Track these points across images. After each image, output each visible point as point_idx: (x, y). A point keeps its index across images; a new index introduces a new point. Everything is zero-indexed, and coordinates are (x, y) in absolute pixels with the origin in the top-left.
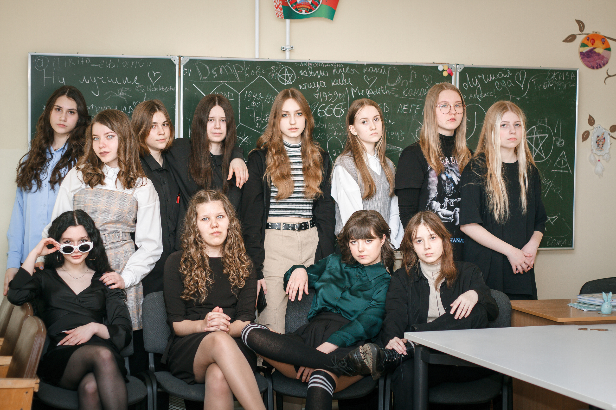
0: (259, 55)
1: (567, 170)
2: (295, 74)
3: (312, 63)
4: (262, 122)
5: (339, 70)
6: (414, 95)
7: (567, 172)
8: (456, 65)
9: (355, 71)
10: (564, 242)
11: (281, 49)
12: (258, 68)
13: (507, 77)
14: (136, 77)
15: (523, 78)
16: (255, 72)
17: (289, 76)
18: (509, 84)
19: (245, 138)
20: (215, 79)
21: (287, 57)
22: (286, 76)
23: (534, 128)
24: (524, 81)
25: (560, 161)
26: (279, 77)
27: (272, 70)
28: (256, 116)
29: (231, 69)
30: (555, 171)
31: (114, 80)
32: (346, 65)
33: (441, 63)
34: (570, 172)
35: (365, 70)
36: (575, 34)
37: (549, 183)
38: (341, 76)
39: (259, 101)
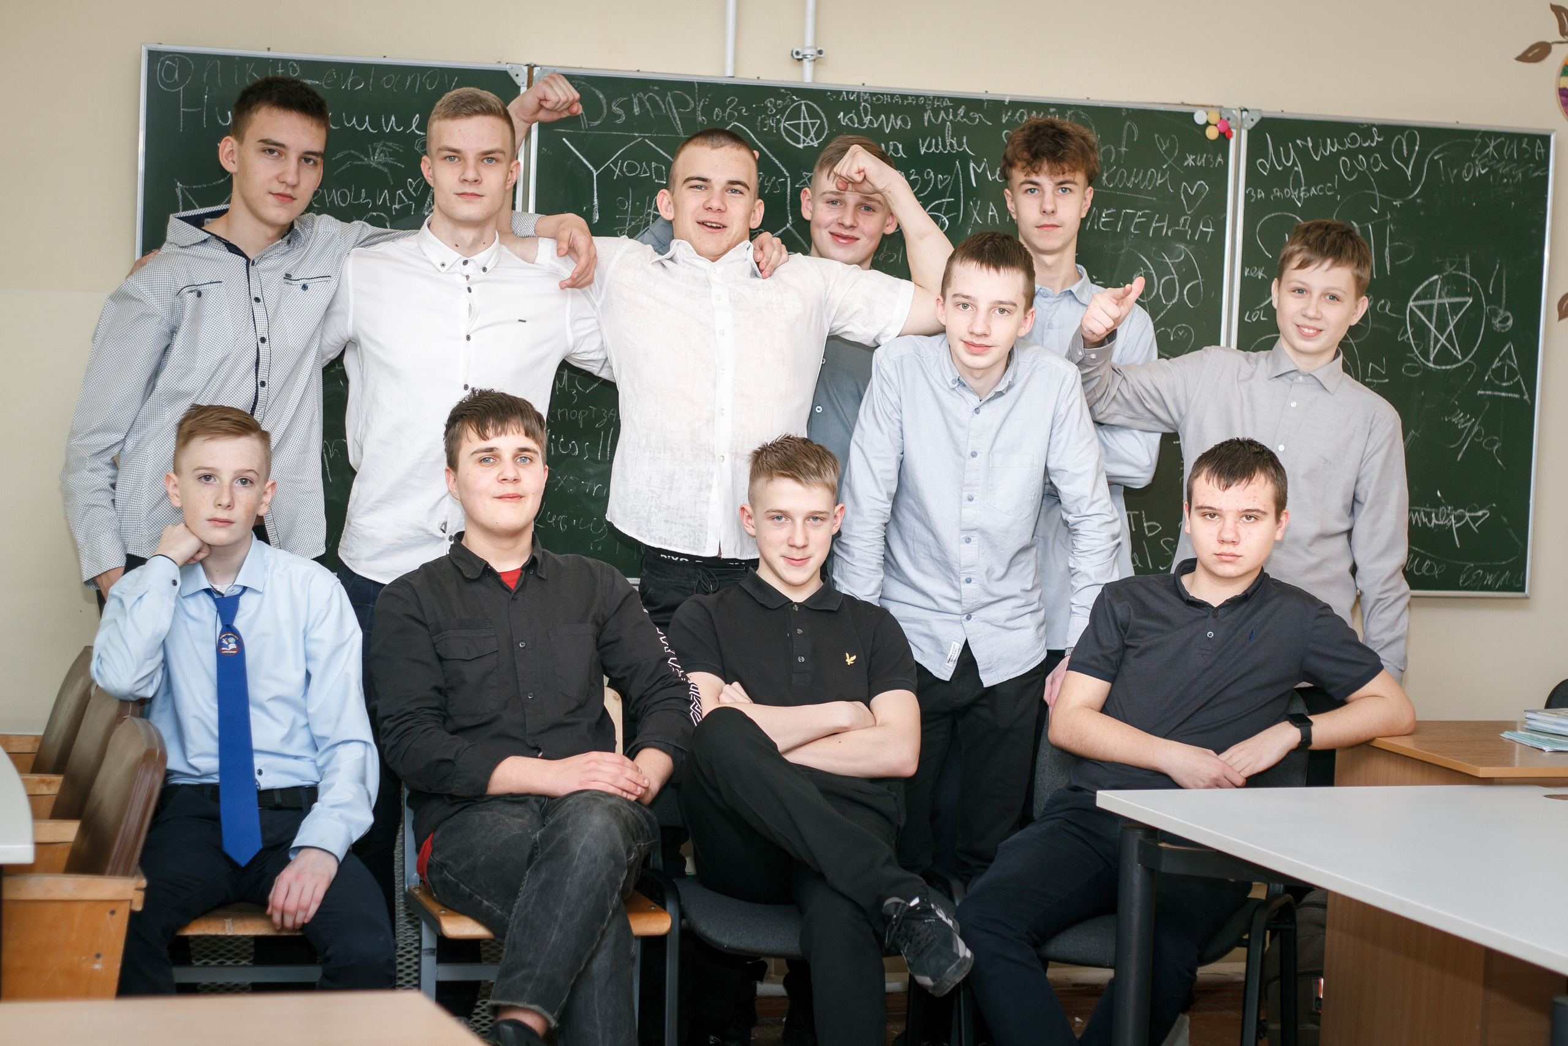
0: (735, 69)
1: (1516, 393)
2: (825, 120)
3: (870, 93)
5: (939, 114)
6: (1130, 185)
7: (1517, 396)
8: (1242, 111)
9: (980, 117)
10: (1502, 579)
11: (792, 55)
12: (732, 101)
13: (1370, 146)
14: (418, 115)
15: (1411, 151)
16: (724, 112)
17: (810, 126)
18: (1376, 165)
20: (619, 128)
21: (807, 77)
22: (802, 125)
23: (1435, 282)
24: (1414, 158)
25: (1500, 369)
26: (784, 126)
27: (768, 108)
29: (661, 103)
30: (1487, 393)
31: (361, 123)
32: (957, 102)
33: (1203, 106)
34: (1526, 397)
35: (1006, 115)
36: (1549, 41)
37: (1469, 424)
38: (945, 130)
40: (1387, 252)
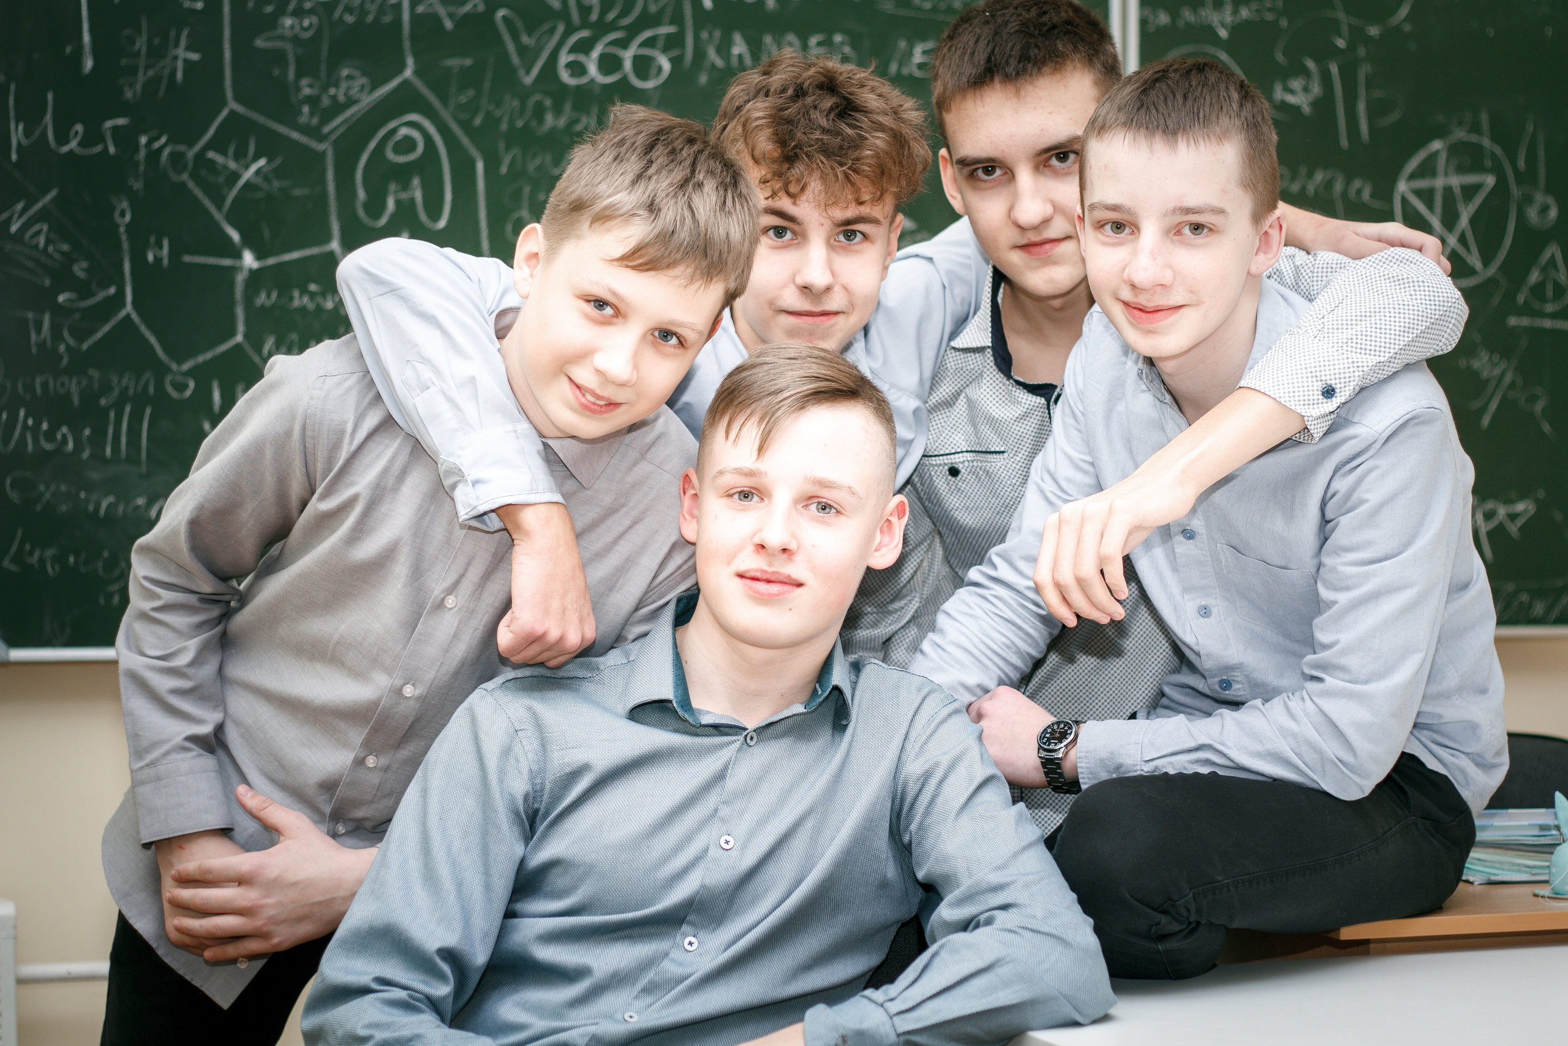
4: (326, 102)
19: (253, 168)
23: (1436, 153)
25: (1541, 285)
28: (299, 75)
30: (1523, 321)
37: (1497, 372)
39: (312, 11)
40: (1361, 107)
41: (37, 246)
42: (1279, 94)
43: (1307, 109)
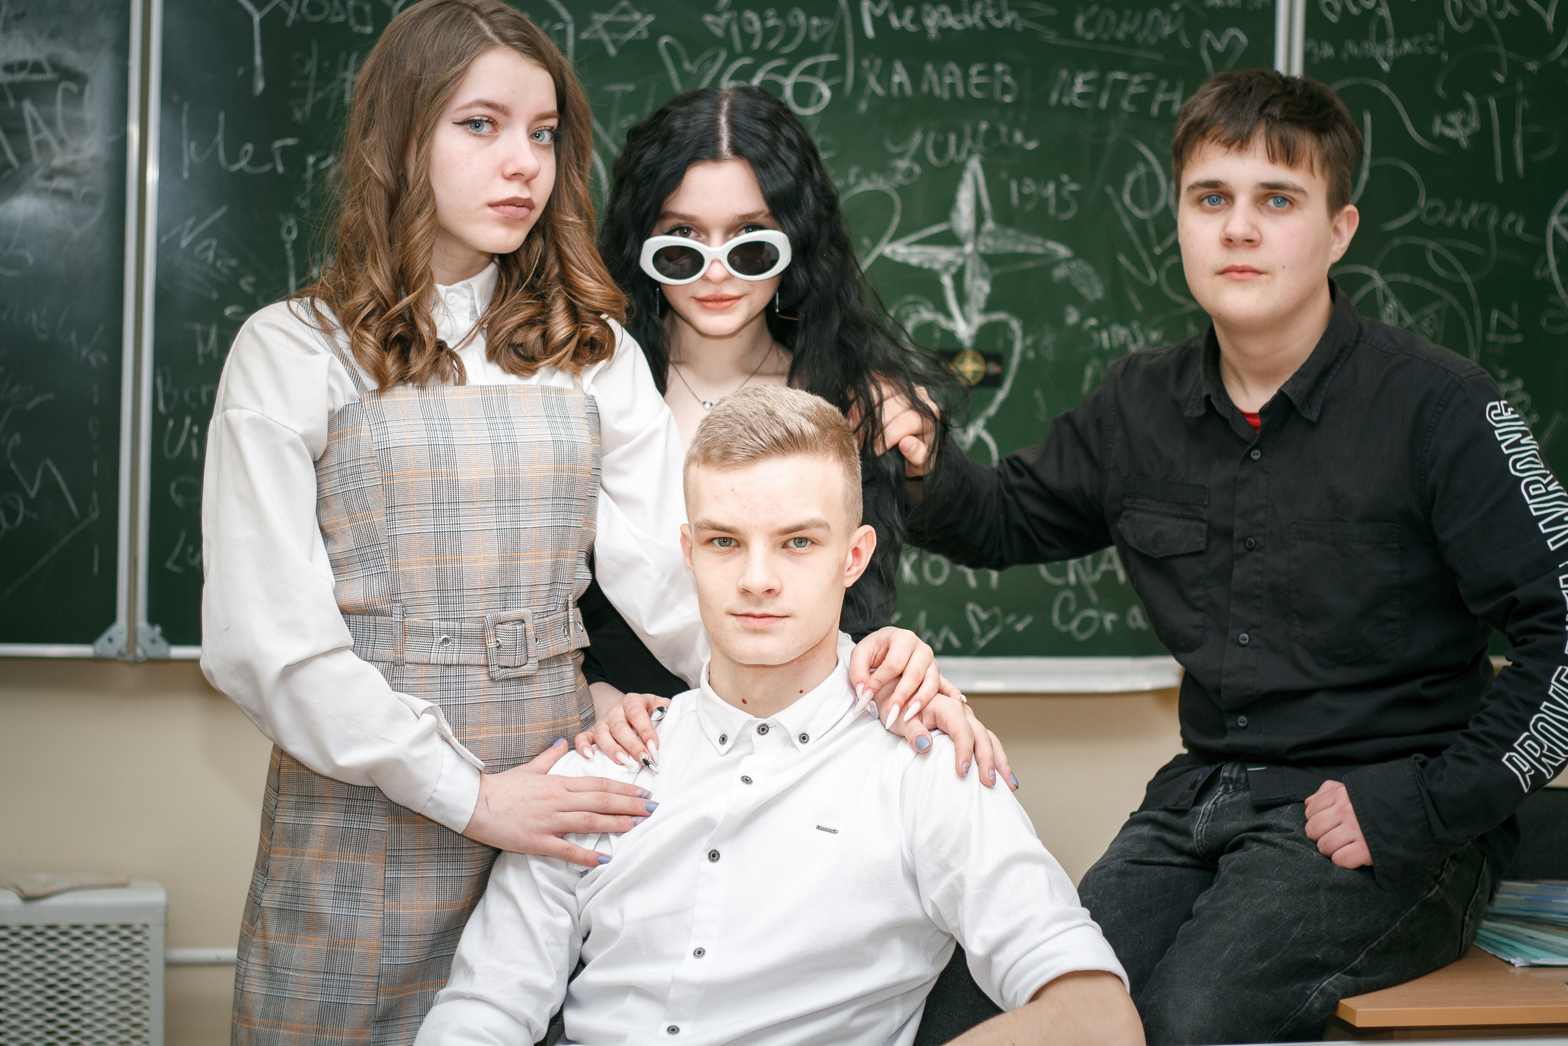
6: (1120, 35)
18: (1501, 7)
40: (1518, 141)
41: (206, 260)
42: (1438, 127)
43: (1464, 143)
